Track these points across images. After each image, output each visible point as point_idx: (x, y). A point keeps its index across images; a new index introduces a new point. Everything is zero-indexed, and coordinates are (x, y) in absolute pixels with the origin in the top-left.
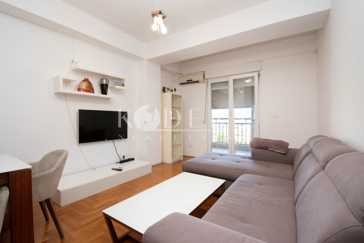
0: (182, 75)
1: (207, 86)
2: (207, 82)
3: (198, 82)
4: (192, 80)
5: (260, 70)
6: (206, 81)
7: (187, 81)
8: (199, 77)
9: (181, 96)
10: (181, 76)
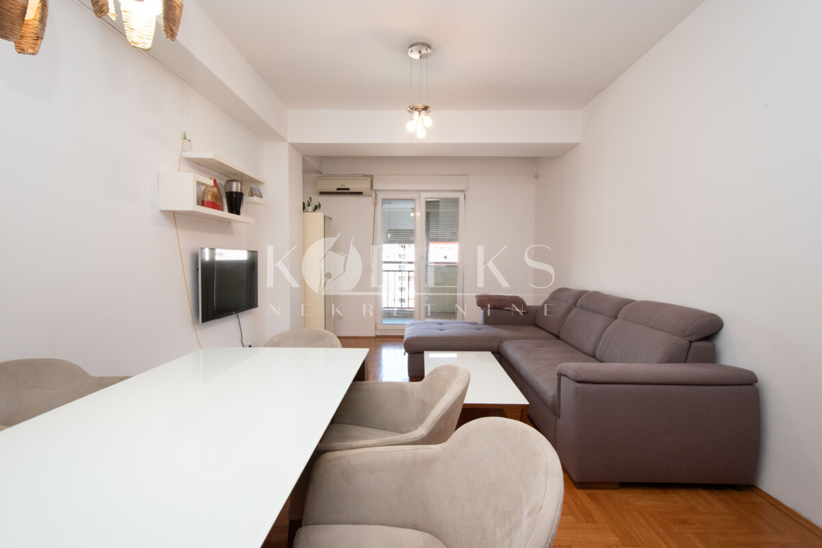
0: (321, 173)
1: (375, 204)
2: (376, 195)
3: (360, 193)
4: (348, 189)
5: (466, 189)
6: (373, 195)
7: (338, 189)
8: (363, 186)
9: (331, 219)
10: (320, 175)
